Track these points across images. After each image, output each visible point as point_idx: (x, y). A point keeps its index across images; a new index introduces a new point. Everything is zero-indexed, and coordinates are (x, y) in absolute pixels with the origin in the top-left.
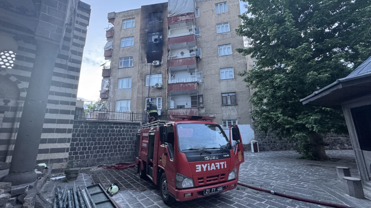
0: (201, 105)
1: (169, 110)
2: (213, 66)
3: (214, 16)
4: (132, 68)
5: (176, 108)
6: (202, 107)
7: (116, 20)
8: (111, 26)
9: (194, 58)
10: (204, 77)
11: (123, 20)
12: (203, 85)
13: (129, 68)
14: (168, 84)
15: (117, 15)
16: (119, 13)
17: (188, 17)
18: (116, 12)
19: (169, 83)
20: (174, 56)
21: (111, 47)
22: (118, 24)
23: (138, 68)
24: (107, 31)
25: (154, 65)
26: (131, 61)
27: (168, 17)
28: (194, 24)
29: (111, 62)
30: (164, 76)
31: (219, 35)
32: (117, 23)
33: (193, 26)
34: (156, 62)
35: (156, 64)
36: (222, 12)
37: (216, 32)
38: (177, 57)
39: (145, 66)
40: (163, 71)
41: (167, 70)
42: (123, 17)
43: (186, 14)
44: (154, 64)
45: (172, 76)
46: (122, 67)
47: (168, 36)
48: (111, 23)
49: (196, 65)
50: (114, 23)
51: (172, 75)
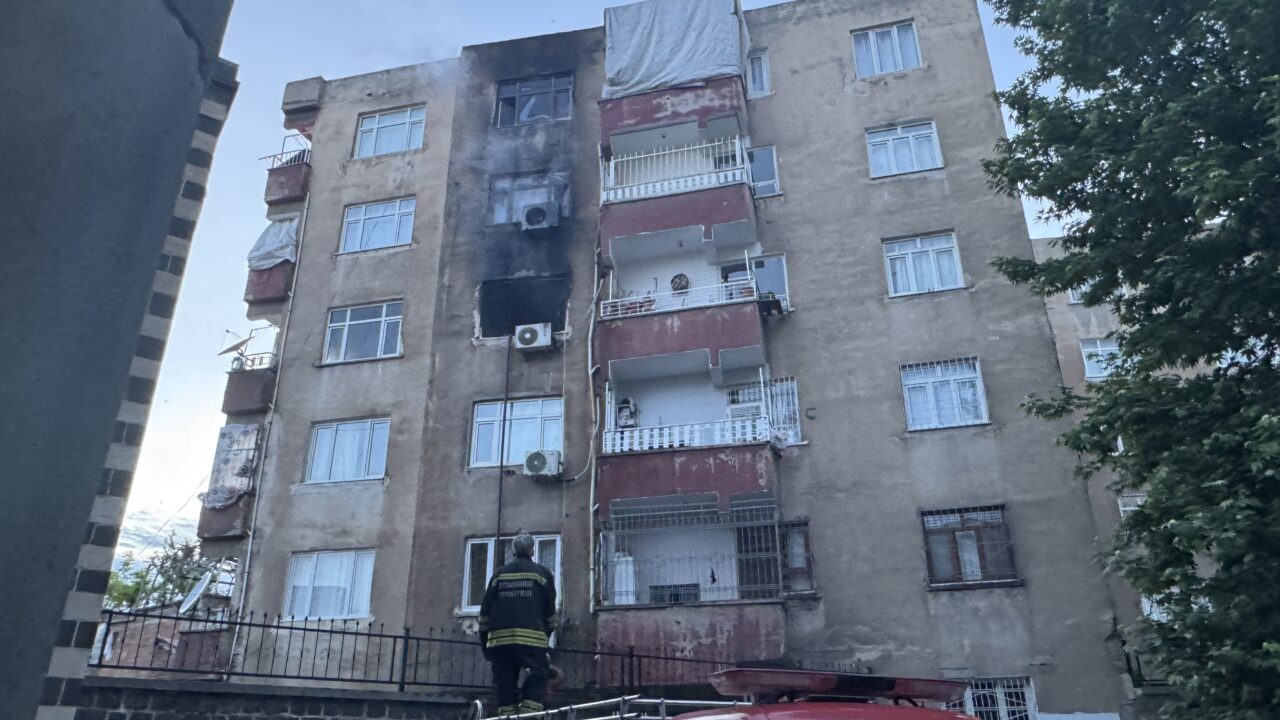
0: (801, 587)
1: (603, 617)
2: (860, 355)
3: (848, 89)
4: (395, 367)
5: (646, 600)
6: (803, 599)
7: (328, 116)
8: (296, 143)
9: (748, 309)
10: (810, 413)
11: (360, 115)
12: (806, 461)
13: (380, 365)
14: (603, 459)
15: (331, 90)
16: (346, 82)
17: (709, 98)
18: (327, 78)
19: (607, 449)
20: (633, 298)
21: (287, 254)
22: (337, 133)
23: (427, 360)
24: (272, 172)
25: (519, 345)
26: (392, 328)
27: (604, 96)
28: (745, 131)
29: (278, 330)
30: (577, 410)
31: (883, 183)
32: (331, 130)
33: (737, 141)
34: (534, 333)
35: (535, 345)
36: (893, 71)
37: (867, 172)
38: (651, 302)
39: (468, 355)
40: (571, 380)
41: (594, 374)
42: (361, 101)
43: (700, 84)
44: (523, 340)
45: (620, 410)
46: (341, 360)
47: (603, 197)
48: (295, 131)
49: (759, 346)
50: (315, 131)
51: (622, 404)
